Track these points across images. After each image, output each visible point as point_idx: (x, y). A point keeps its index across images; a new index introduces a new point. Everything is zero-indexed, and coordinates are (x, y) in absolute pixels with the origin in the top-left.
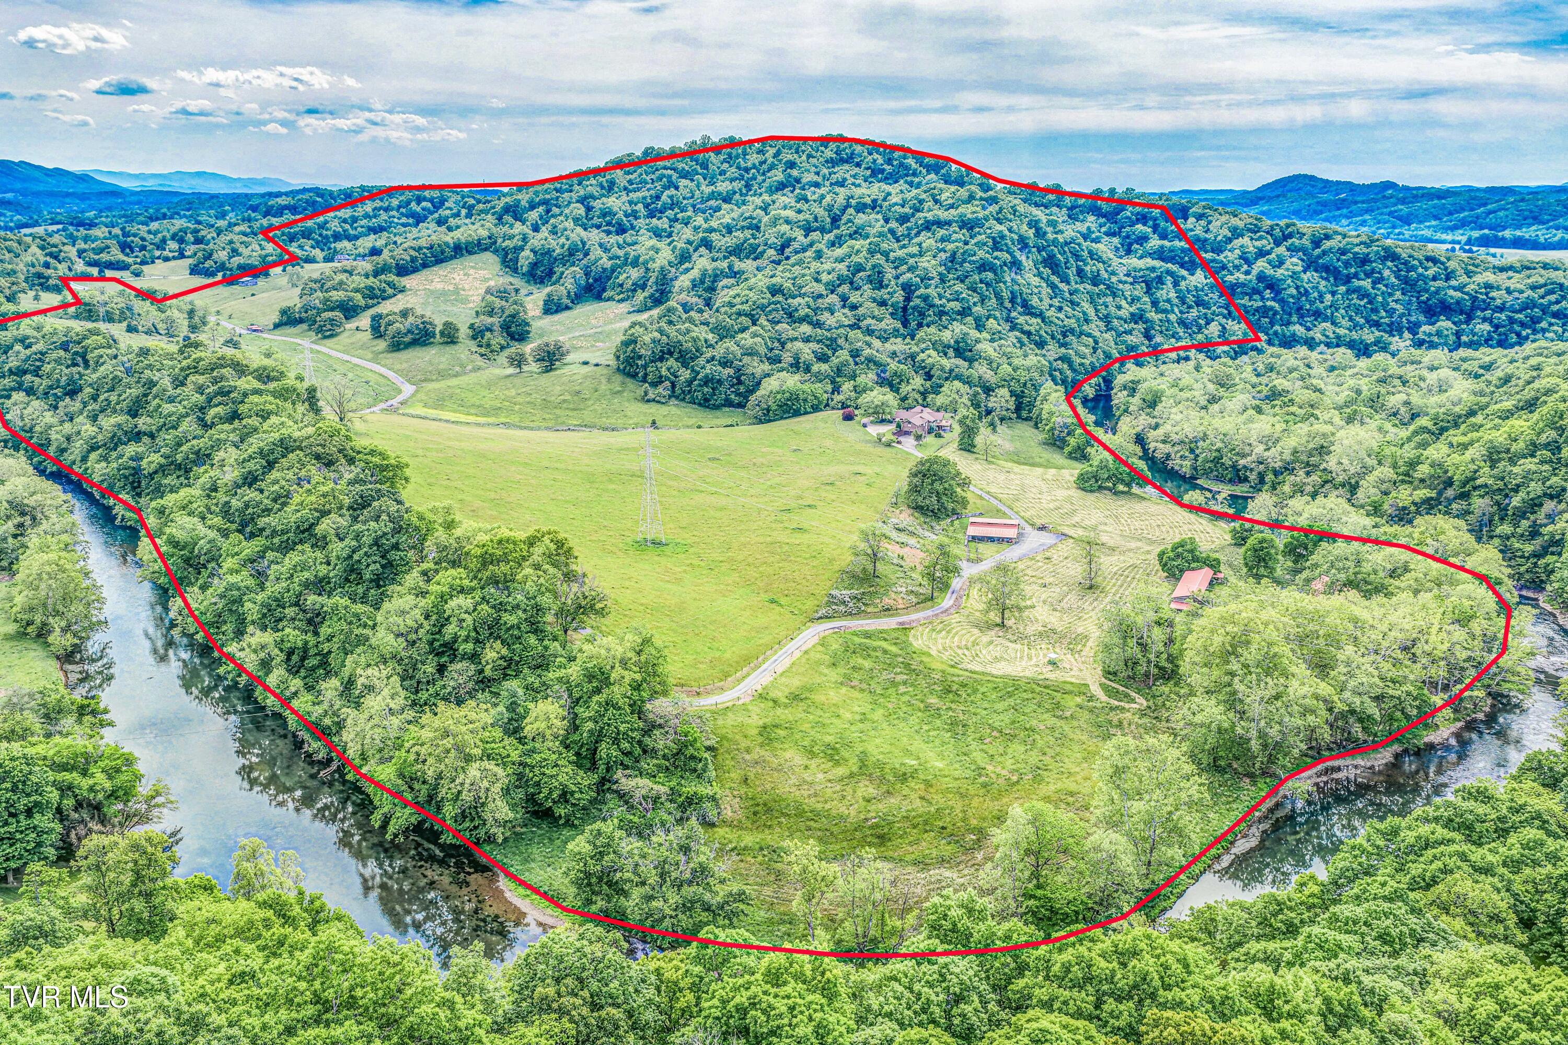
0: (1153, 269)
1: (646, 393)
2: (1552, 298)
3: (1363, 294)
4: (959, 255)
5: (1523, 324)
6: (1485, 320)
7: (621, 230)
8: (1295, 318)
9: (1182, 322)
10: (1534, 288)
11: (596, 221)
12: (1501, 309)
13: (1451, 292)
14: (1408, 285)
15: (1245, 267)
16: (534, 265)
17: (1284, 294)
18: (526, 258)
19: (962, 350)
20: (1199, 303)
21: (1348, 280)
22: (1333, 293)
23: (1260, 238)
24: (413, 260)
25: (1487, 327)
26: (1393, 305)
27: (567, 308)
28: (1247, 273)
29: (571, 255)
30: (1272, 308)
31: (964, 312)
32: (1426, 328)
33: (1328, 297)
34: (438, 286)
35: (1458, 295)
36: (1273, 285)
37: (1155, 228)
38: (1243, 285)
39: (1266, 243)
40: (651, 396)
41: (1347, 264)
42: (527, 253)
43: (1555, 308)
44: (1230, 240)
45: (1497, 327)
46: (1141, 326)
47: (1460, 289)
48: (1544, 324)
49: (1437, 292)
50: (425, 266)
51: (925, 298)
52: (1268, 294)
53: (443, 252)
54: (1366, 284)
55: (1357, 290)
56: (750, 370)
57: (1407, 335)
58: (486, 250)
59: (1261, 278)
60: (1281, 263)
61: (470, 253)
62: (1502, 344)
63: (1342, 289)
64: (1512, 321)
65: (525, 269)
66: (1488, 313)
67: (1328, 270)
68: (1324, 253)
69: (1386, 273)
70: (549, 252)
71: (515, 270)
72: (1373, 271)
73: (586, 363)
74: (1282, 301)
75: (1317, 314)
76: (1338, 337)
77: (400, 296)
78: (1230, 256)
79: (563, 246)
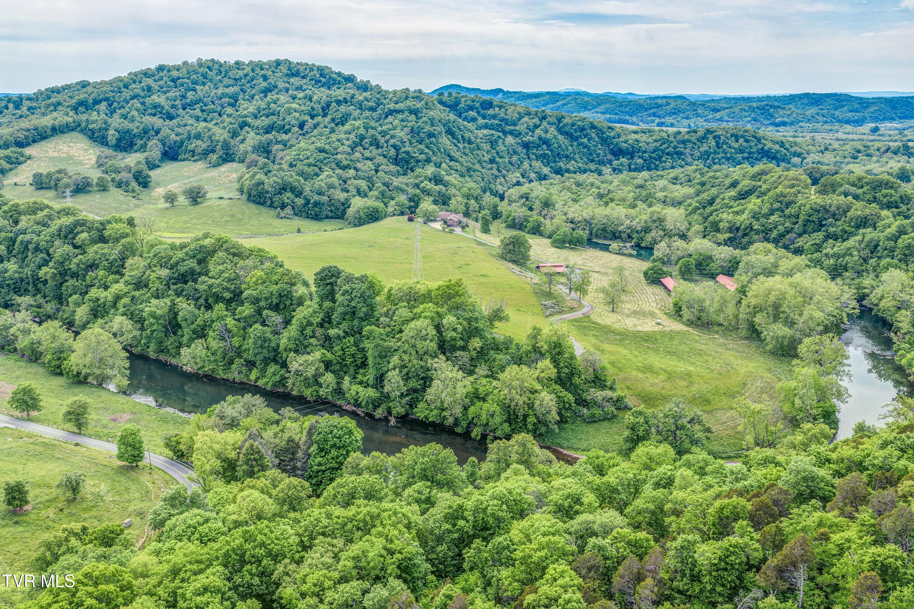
0: (492, 135)
1: (279, 213)
2: (666, 146)
3: (586, 147)
4: (415, 128)
5: (655, 159)
6: (639, 157)
7: (171, 117)
8: (557, 159)
9: (510, 163)
10: (655, 141)
11: (149, 111)
12: (645, 152)
13: (623, 144)
14: (604, 141)
15: (530, 133)
16: (119, 140)
17: (552, 147)
18: (112, 135)
19: (437, 180)
20: (515, 153)
21: (577, 139)
22: (572, 146)
23: (533, 118)
24: (26, 137)
25: (640, 161)
26: (599, 151)
27: (159, 166)
28: (532, 136)
29: (145, 133)
30: (547, 154)
31: (428, 161)
32: (615, 162)
33: (570, 148)
34: (51, 153)
35: (626, 145)
36: (545, 142)
37: (478, 112)
38: (533, 143)
39: (536, 121)
40: (282, 215)
41: (575, 131)
42: (111, 132)
43: (667, 150)
44: (519, 119)
45: (645, 161)
46: (494, 166)
47: (626, 142)
48: (664, 159)
49: (617, 144)
50: (34, 141)
51: (407, 153)
52: (545, 147)
53: (45, 132)
54: (585, 140)
55: (582, 144)
56: (336, 197)
57: (608, 165)
58: (72, 130)
59: (540, 139)
60: (547, 132)
61: (62, 132)
62: (649, 169)
63: (575, 143)
64: (651, 157)
65: (114, 142)
66: (640, 154)
67: (567, 134)
68: (565, 125)
69: (593, 135)
70: (128, 131)
71: (107, 145)
72: (587, 134)
73: (222, 198)
74: (551, 151)
75: (567, 157)
76: (579, 168)
77: (29, 162)
78: (521, 127)
79: (138, 128)
